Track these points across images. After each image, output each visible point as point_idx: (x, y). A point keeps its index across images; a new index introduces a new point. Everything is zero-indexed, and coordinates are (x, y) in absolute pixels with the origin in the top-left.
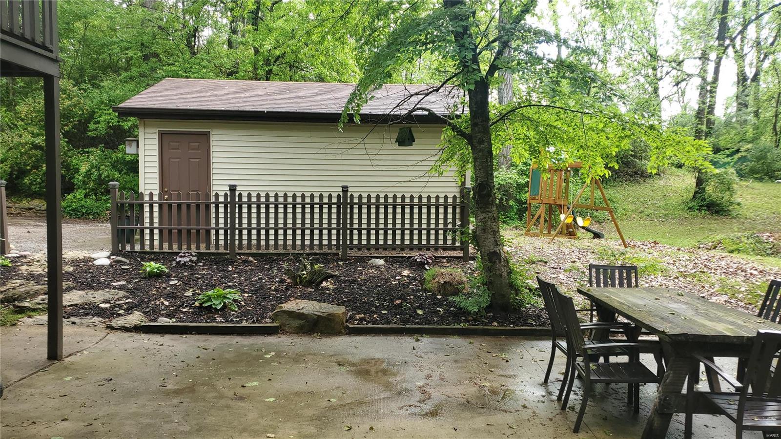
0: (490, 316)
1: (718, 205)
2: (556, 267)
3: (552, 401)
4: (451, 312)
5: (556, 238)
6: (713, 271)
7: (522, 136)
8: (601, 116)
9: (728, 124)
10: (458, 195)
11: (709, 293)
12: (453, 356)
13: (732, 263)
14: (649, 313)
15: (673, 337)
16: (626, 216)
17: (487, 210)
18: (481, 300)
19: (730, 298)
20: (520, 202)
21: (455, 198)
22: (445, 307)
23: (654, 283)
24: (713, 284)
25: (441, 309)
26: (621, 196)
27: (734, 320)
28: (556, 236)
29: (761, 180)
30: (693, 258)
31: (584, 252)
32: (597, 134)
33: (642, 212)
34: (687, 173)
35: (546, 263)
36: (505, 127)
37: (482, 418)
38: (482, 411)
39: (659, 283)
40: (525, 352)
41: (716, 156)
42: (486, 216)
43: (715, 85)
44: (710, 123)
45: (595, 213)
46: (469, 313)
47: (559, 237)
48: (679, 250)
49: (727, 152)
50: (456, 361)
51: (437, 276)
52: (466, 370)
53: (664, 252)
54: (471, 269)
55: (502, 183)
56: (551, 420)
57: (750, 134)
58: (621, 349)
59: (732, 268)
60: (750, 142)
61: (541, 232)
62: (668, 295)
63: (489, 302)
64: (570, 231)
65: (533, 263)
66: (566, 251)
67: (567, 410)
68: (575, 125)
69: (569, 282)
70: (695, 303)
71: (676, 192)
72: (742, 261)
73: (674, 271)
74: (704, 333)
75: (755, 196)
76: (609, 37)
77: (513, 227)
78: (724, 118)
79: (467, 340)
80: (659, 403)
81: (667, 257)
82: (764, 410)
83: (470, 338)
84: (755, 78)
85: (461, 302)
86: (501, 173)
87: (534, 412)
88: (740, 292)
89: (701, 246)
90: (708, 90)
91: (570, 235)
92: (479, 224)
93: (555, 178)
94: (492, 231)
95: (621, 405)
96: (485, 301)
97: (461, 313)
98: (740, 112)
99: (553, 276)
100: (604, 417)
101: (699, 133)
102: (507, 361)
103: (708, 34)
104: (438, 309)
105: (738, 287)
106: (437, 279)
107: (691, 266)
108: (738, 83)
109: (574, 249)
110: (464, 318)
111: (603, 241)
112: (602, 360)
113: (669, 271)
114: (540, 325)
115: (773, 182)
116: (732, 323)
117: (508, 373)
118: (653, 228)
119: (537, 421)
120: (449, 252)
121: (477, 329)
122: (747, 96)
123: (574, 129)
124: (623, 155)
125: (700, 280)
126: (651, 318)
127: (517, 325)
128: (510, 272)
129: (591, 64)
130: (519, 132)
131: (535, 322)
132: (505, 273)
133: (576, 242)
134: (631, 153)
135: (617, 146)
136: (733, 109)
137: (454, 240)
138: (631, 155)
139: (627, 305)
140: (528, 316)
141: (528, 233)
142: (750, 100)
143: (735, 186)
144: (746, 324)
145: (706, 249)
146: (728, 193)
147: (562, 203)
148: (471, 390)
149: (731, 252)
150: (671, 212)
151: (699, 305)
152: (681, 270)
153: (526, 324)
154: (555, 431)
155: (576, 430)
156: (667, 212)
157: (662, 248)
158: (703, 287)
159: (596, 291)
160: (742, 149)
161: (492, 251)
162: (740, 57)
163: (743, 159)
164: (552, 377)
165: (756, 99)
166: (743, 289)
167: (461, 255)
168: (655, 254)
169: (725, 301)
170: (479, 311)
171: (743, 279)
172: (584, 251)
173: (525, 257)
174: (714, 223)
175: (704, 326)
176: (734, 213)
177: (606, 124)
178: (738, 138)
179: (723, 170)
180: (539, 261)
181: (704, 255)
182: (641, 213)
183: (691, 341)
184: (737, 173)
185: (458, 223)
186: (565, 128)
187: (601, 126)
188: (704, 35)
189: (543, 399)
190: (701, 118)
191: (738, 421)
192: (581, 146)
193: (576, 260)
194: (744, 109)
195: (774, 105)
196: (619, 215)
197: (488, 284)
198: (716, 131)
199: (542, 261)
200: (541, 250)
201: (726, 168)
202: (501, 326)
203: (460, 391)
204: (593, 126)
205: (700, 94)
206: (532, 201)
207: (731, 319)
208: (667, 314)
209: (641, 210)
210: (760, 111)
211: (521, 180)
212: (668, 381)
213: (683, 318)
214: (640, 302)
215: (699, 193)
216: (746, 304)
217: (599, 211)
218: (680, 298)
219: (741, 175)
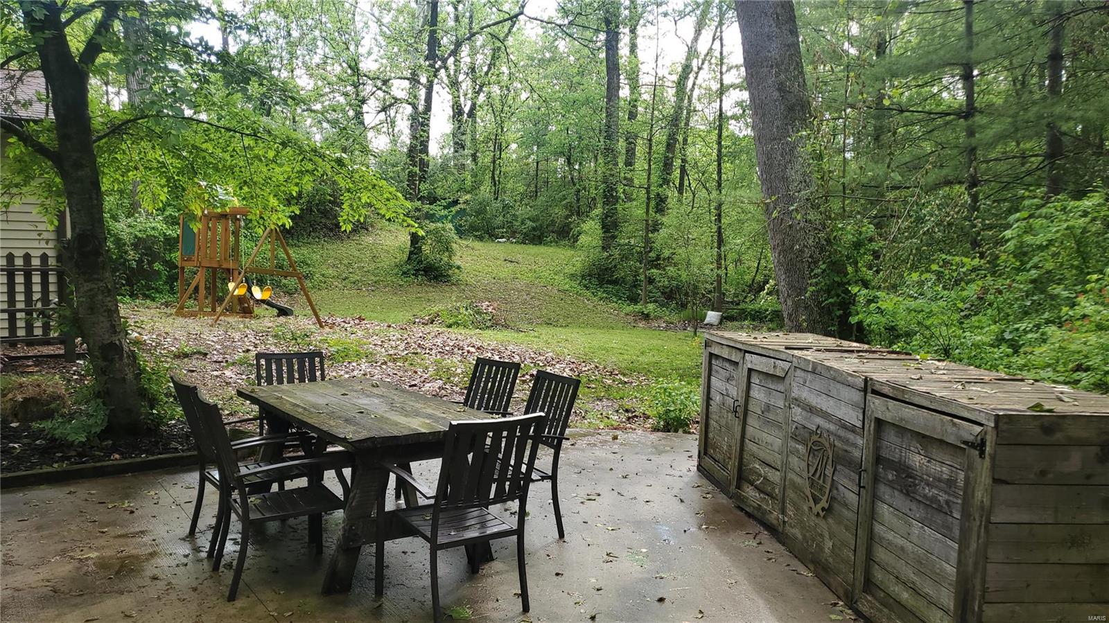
0: (106, 445)
1: (436, 269)
2: (220, 359)
3: (201, 560)
4: (36, 449)
5: (222, 318)
6: (427, 351)
7: (155, 165)
8: (270, 140)
9: (444, 167)
10: (50, 253)
11: (422, 379)
12: (36, 520)
13: (449, 340)
14: (331, 415)
15: (357, 445)
16: (325, 284)
17: (95, 276)
18: (91, 421)
19: (445, 384)
20: (171, 265)
21: (44, 258)
22: (25, 441)
23: (355, 373)
24: (427, 368)
25: (16, 445)
26: (316, 257)
27: (433, 412)
28: (222, 314)
29: (481, 238)
30: (406, 336)
31: (263, 336)
32: (267, 165)
33: (346, 278)
34: (400, 228)
35: (205, 355)
36: (124, 147)
37: (77, 612)
38: (79, 600)
39: (362, 372)
40: (162, 493)
41: (431, 207)
42: (93, 286)
43: (427, 117)
44: (424, 165)
45: (284, 281)
46: (71, 445)
47: (228, 316)
48: (389, 326)
49: (444, 203)
50: (39, 528)
51: (10, 390)
52: (57, 538)
53: (371, 331)
54: (79, 374)
55: (140, 236)
56: (195, 589)
57: (468, 183)
58: (297, 468)
59: (448, 345)
60: (469, 192)
61: (201, 310)
62: (360, 387)
63: (105, 424)
64: (244, 307)
65: (186, 355)
66: (237, 336)
67: (221, 569)
68: (234, 150)
69: (239, 381)
70: (391, 395)
71: (388, 252)
72: (459, 337)
73: (381, 354)
74: (396, 433)
75: (475, 258)
76: (295, 34)
77: (162, 304)
78: (440, 160)
79: (65, 488)
80: (343, 535)
81: (375, 337)
82: (466, 519)
83: (69, 485)
84: (471, 114)
85: (55, 429)
86: (138, 220)
87: (169, 584)
88: (455, 375)
89: (417, 320)
90: (420, 122)
91: (245, 313)
92: (81, 299)
93: (220, 228)
94: (105, 311)
95: (299, 547)
96: (98, 421)
97: (56, 446)
98: (456, 154)
99: (215, 373)
100: (274, 569)
101: (412, 176)
102: (132, 512)
103: (416, 49)
104: (11, 445)
105: (454, 369)
106: (10, 396)
107: (402, 346)
108: (454, 117)
109: (248, 332)
110: (60, 455)
111: (291, 319)
112: (275, 487)
113: (375, 355)
114: (189, 450)
115: (493, 241)
116: (430, 416)
117: (132, 530)
118: (360, 300)
119: (173, 596)
120: (40, 348)
121: (82, 469)
122: (463, 134)
123: (232, 156)
124: (319, 201)
125: (411, 364)
126: (332, 423)
127: (153, 454)
128: (140, 372)
129: (271, 69)
130: (149, 157)
131: (182, 444)
132: (130, 376)
133: (252, 322)
134: (329, 198)
135: (297, 184)
136: (449, 151)
137: (46, 327)
138: (330, 201)
139: (302, 407)
140: (171, 437)
141: (180, 313)
142: (467, 139)
143: (454, 246)
144: (444, 416)
145: (423, 324)
146: (447, 254)
147: (231, 266)
148: (62, 569)
149: (450, 326)
150: (382, 278)
151: (396, 398)
152: (390, 353)
153: (166, 450)
154: (200, 605)
155: (232, 597)
156: (378, 278)
157: (368, 326)
158: (416, 372)
159: (265, 392)
160: (461, 200)
161: (106, 342)
162: (454, 84)
163: (462, 212)
164: (201, 525)
165: (473, 139)
166: (459, 371)
167: (62, 352)
168: (360, 333)
169: (439, 388)
170: (88, 439)
171: (459, 359)
172: (263, 334)
173: (173, 348)
174: (433, 292)
175: (397, 424)
176: (454, 279)
177: (278, 152)
178: (455, 186)
179: (440, 225)
180: (195, 353)
181: (418, 331)
182: (344, 280)
183: (379, 446)
184: (456, 229)
185: (54, 298)
186: (218, 152)
187: (271, 154)
188: (411, 49)
189: (185, 560)
190: (414, 157)
191: (432, 540)
192: (245, 182)
193: (251, 348)
194: (461, 150)
195: (492, 149)
196: (316, 283)
197: (102, 395)
198: (431, 176)
199: (199, 353)
200: (198, 336)
201: (443, 223)
202: (126, 458)
203: (41, 576)
204: (260, 153)
205: (412, 126)
206: (185, 264)
207: (429, 411)
208: (353, 413)
209: (344, 276)
210: (478, 154)
211: (170, 232)
212: (353, 504)
213: (373, 416)
214: (322, 401)
215: (415, 254)
216: (461, 389)
217: (288, 278)
218: (375, 391)
219: (460, 232)
